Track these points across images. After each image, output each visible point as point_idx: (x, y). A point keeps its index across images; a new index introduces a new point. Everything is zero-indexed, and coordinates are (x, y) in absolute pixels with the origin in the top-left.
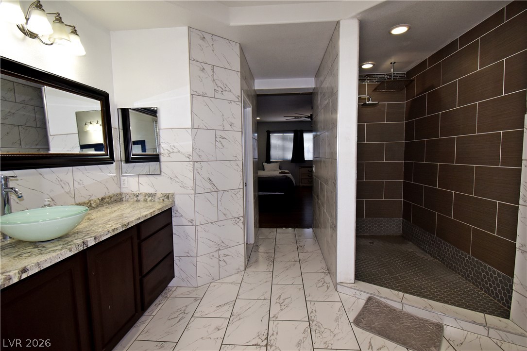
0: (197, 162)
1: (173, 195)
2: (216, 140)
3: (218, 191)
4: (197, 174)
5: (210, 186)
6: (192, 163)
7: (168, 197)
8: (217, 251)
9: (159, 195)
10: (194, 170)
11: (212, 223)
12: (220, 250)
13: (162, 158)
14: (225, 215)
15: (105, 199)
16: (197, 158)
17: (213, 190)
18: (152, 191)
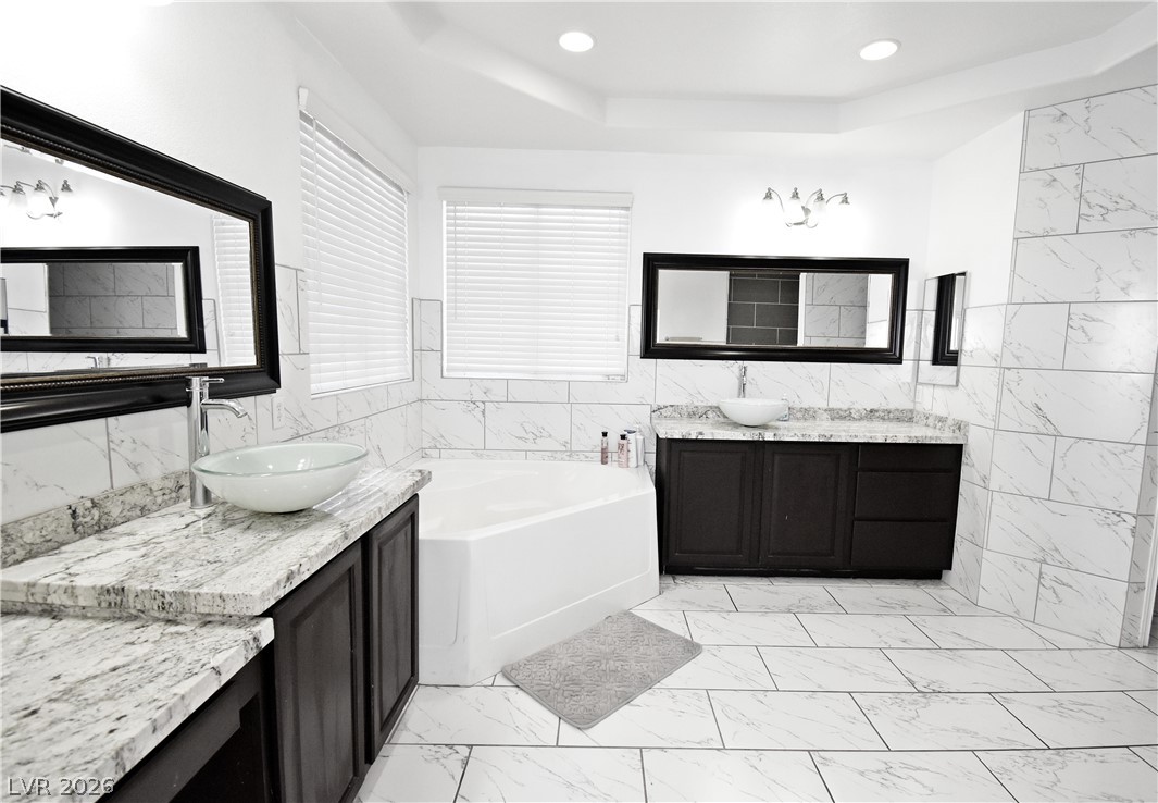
0: (1009, 369)
1: (967, 425)
2: (1068, 325)
3: (1057, 435)
4: (1005, 390)
5: (1034, 421)
6: (998, 370)
7: (959, 428)
8: (1035, 560)
9: (950, 422)
10: (1002, 383)
11: (1030, 498)
12: (1044, 562)
13: (963, 359)
14: (1072, 492)
15: (877, 411)
16: (1009, 361)
17: (1045, 431)
18: (943, 414)
